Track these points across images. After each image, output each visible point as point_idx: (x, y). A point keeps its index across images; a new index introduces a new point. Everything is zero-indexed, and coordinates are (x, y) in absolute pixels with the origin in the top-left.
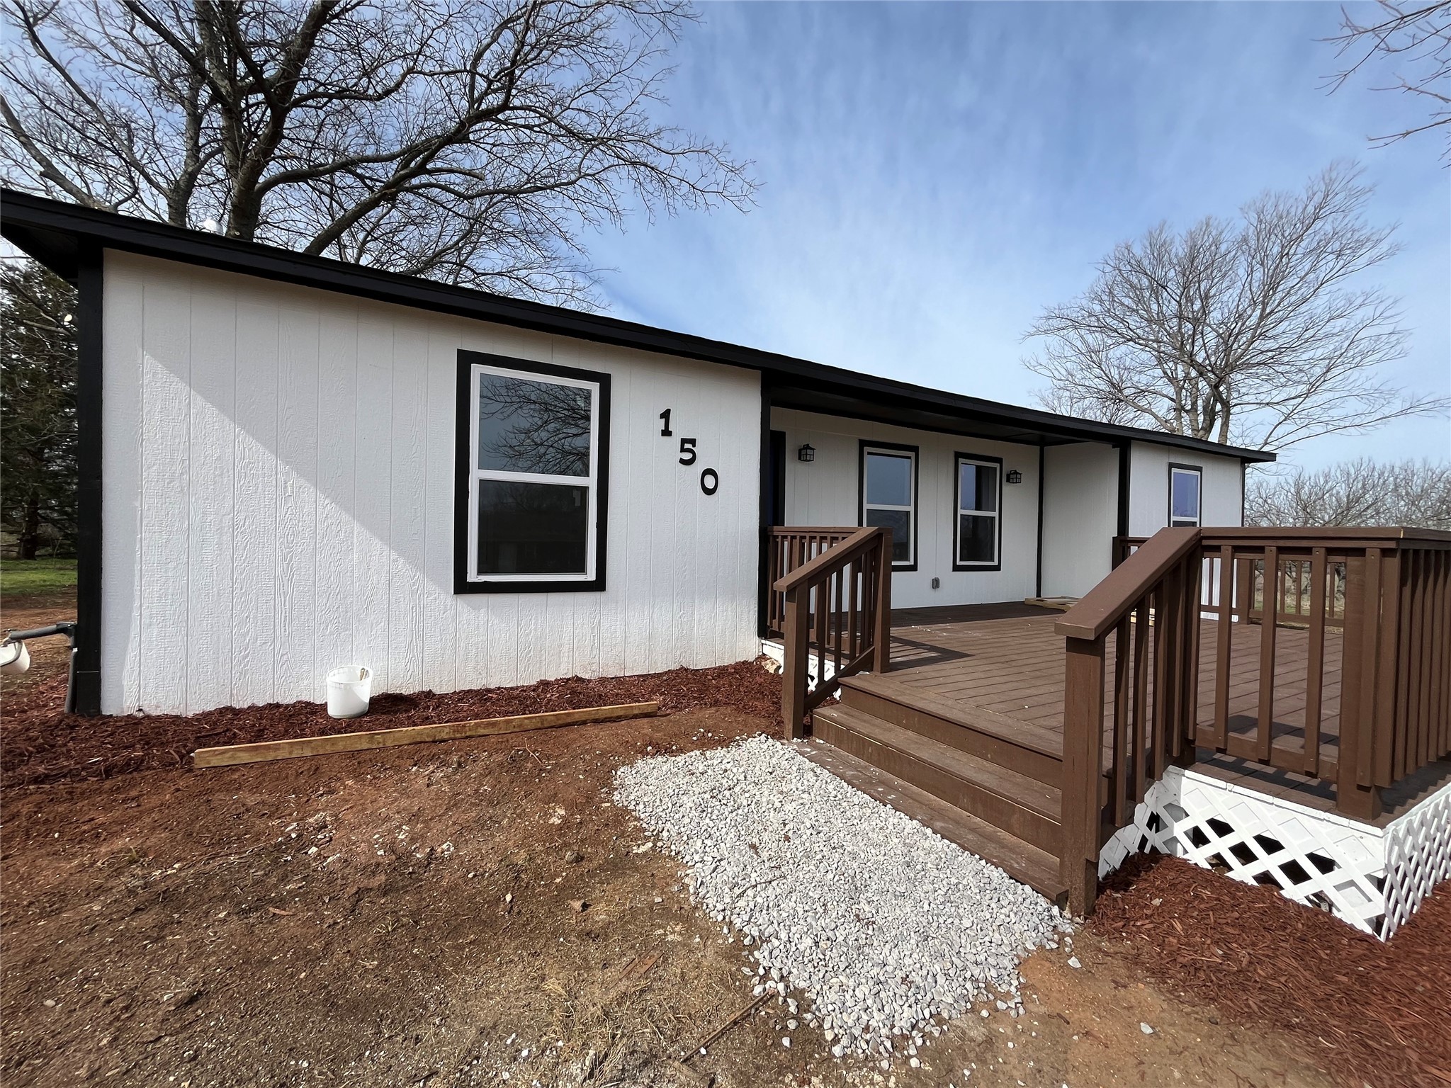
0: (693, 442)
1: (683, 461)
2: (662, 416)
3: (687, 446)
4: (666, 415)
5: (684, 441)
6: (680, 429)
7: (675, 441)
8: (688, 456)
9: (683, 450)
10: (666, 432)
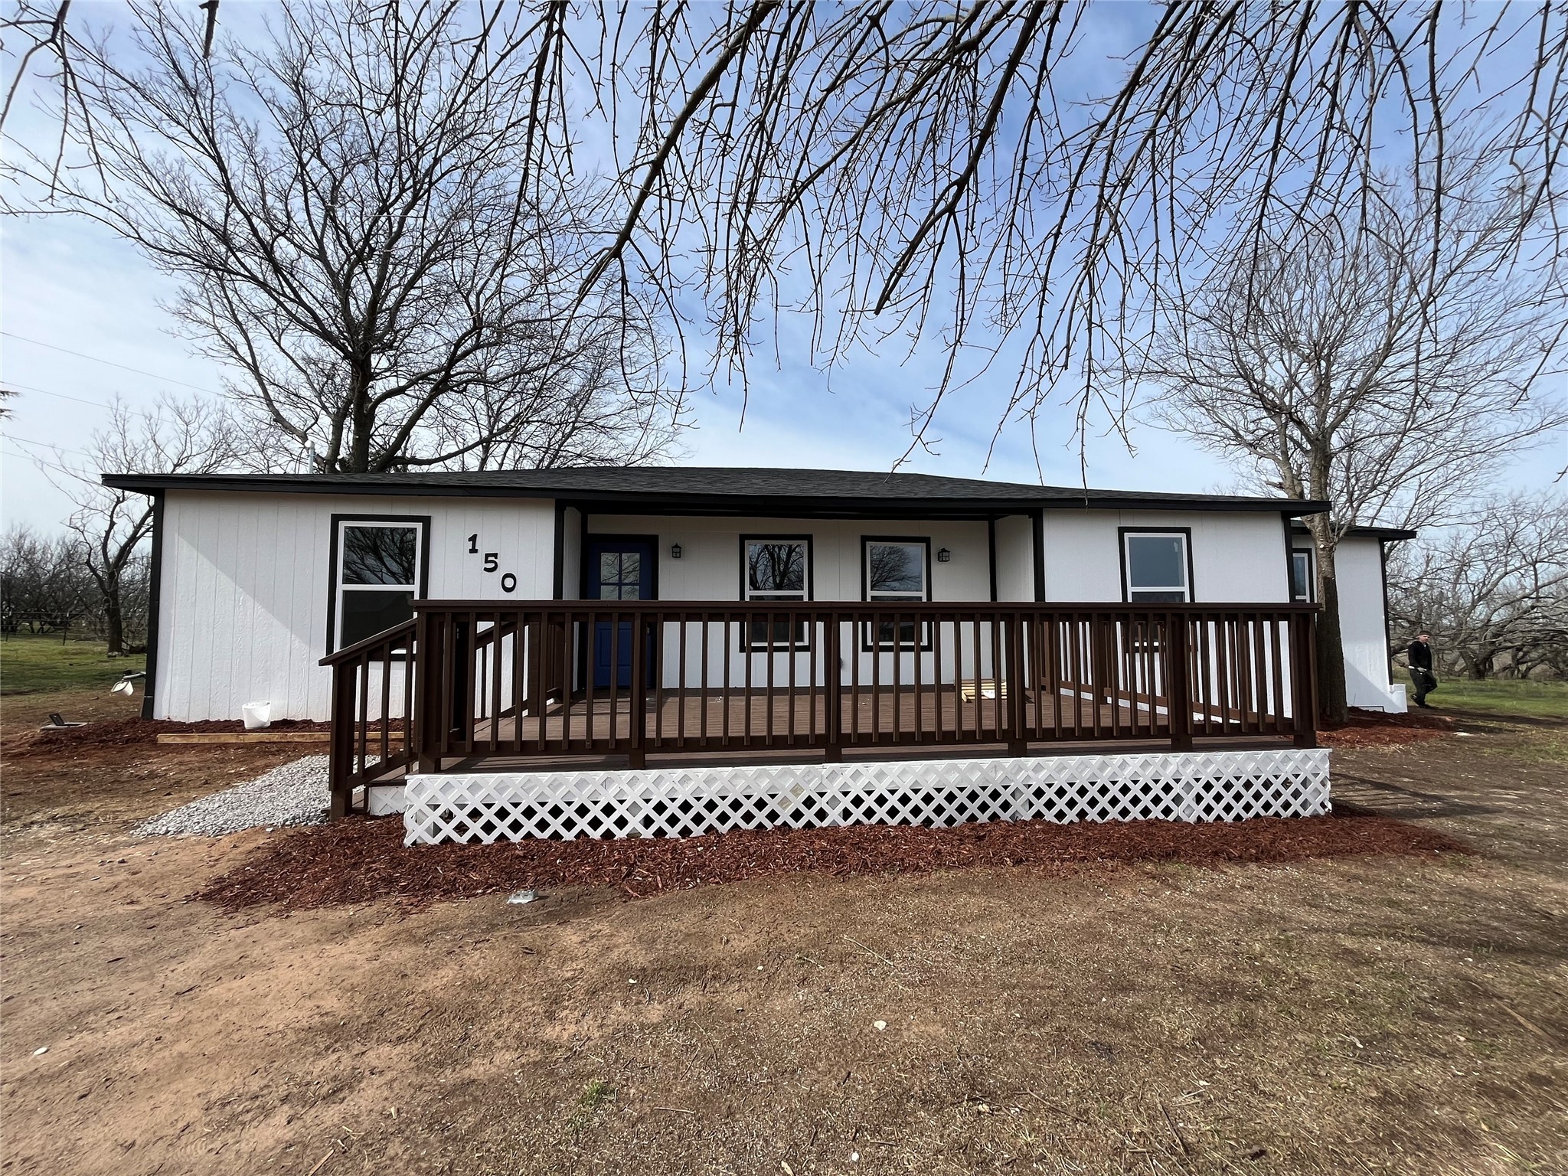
0: (495, 555)
1: (486, 569)
2: (470, 540)
3: (490, 559)
4: (473, 539)
5: (487, 556)
6: (484, 548)
7: (480, 557)
8: (492, 565)
9: (487, 561)
10: (473, 550)
